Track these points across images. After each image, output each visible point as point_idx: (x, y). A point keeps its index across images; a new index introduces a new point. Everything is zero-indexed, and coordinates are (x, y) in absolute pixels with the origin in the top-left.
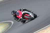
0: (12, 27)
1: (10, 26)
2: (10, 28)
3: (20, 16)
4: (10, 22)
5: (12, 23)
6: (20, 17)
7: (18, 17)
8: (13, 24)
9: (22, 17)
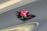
4: (36, 23)
5: (38, 25)
9: (26, 15)
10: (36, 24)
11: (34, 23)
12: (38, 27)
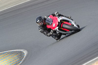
0: (24, 61)
1: (21, 60)
2: (21, 63)
3: (54, 26)
4: (21, 52)
5: (25, 54)
6: (54, 28)
7: (49, 27)
8: (27, 55)
9: (58, 27)
10: (21, 54)
11: (18, 50)
12: (25, 59)
